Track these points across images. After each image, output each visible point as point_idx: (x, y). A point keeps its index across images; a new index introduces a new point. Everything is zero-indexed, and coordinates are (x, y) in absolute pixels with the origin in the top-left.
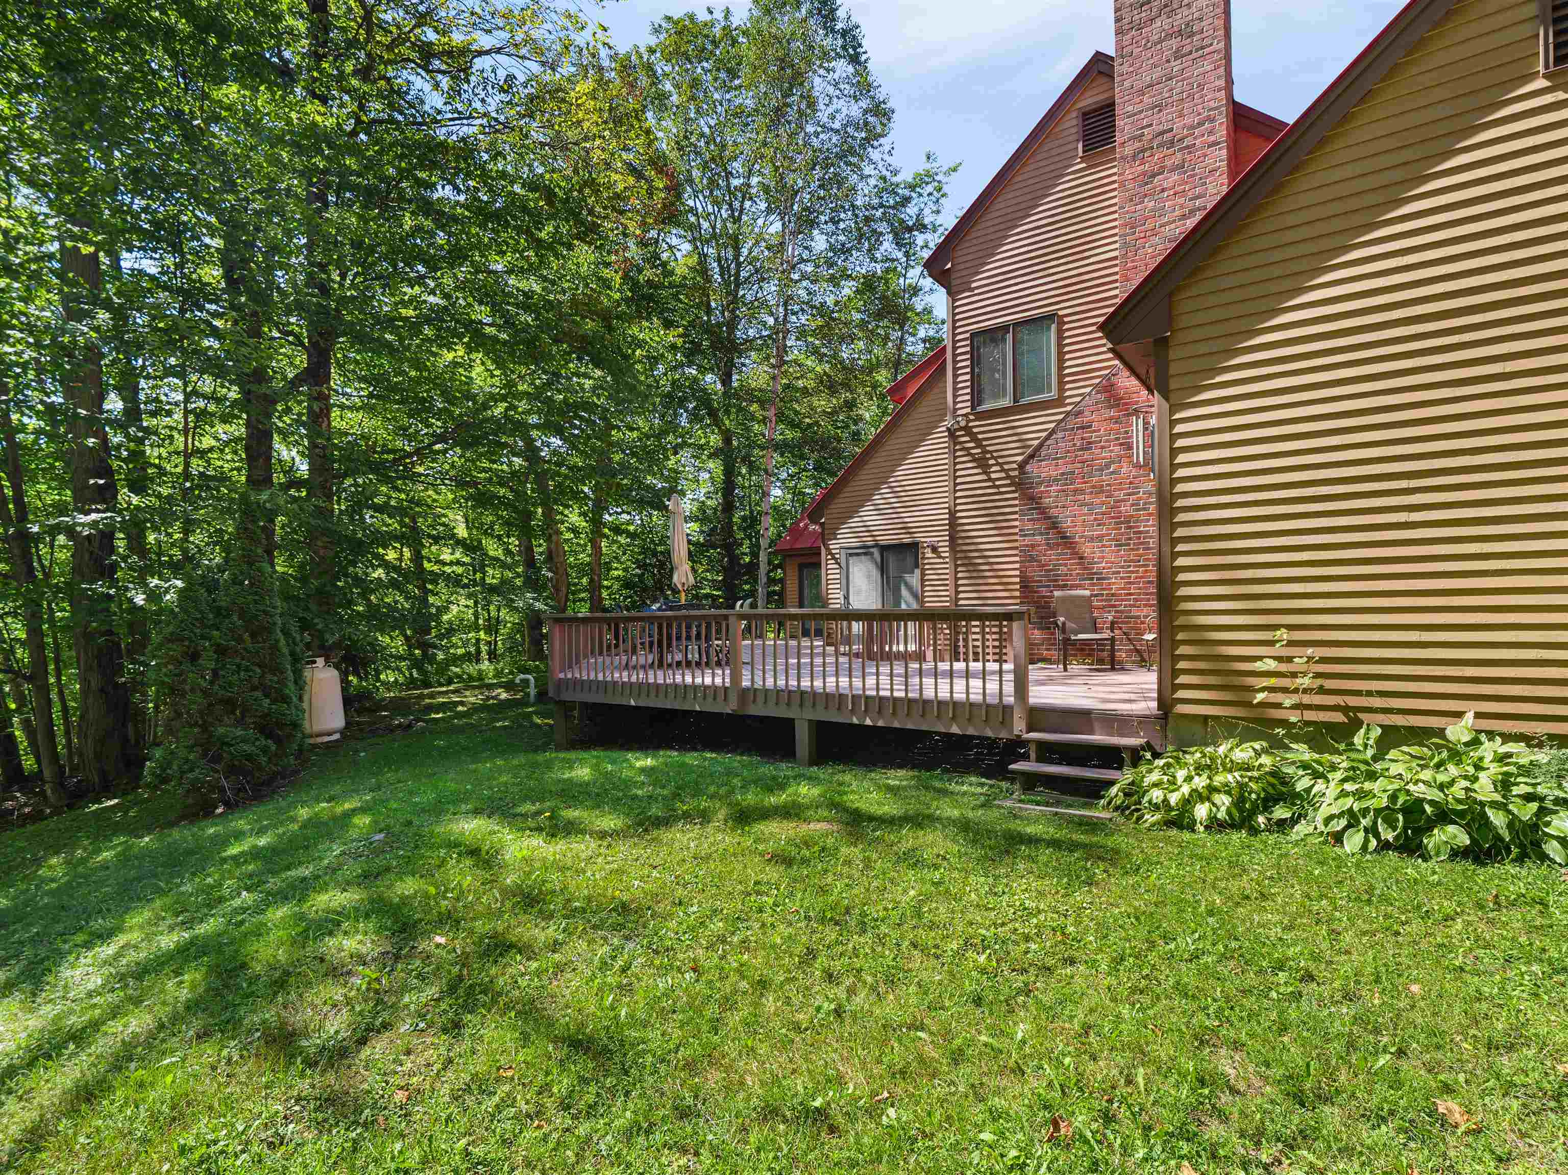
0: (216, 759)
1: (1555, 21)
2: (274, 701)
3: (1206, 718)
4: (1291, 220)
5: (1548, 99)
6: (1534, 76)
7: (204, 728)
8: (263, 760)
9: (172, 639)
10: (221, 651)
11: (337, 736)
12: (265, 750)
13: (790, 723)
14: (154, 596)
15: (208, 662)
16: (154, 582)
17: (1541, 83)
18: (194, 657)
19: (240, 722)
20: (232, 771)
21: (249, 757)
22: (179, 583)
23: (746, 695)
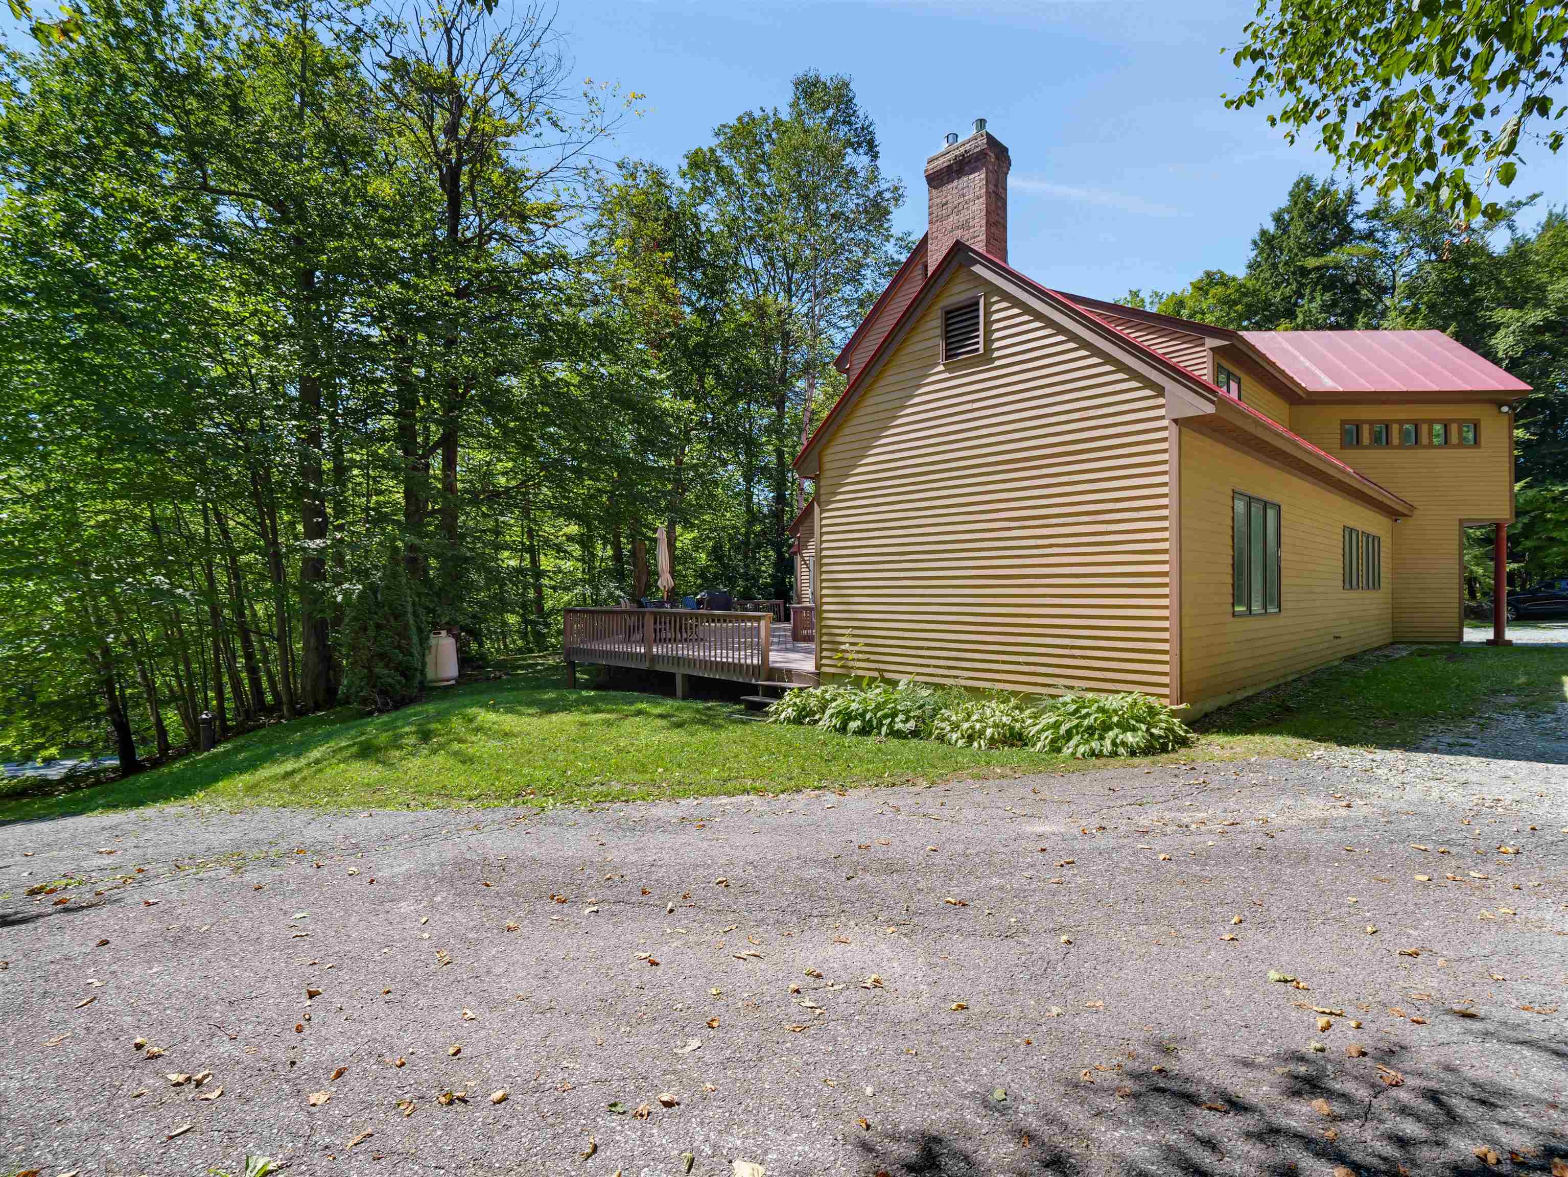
0: (374, 686)
1: (947, 338)
2: (405, 655)
3: (834, 674)
4: (861, 421)
5: (947, 375)
6: (939, 364)
7: (369, 669)
8: (398, 687)
9: (355, 619)
10: (379, 627)
11: (453, 682)
12: (399, 682)
13: (674, 675)
14: (347, 594)
15: (371, 633)
16: (346, 586)
17: (941, 368)
18: (365, 629)
19: (387, 666)
20: (381, 692)
21: (390, 685)
22: (360, 587)
23: (654, 659)
